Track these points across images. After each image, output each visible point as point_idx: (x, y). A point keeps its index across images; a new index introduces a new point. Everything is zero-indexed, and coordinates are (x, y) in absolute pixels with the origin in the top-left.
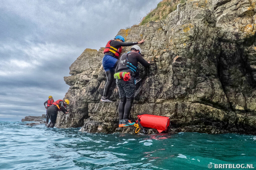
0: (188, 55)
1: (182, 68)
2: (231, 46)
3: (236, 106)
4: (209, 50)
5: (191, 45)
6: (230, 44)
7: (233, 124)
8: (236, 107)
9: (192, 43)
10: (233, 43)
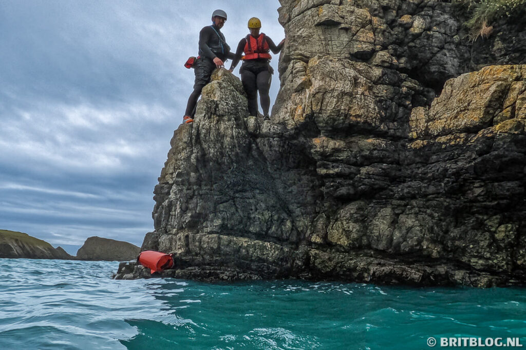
0: (190, 167)
1: (184, 187)
2: (271, 142)
3: (313, 237)
4: (233, 153)
5: (192, 152)
6: (269, 139)
7: (301, 266)
8: (312, 239)
9: (192, 150)
10: (274, 138)
